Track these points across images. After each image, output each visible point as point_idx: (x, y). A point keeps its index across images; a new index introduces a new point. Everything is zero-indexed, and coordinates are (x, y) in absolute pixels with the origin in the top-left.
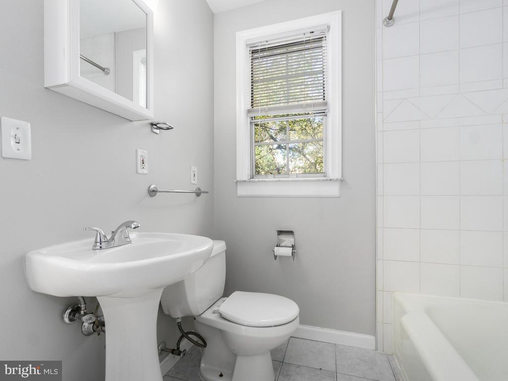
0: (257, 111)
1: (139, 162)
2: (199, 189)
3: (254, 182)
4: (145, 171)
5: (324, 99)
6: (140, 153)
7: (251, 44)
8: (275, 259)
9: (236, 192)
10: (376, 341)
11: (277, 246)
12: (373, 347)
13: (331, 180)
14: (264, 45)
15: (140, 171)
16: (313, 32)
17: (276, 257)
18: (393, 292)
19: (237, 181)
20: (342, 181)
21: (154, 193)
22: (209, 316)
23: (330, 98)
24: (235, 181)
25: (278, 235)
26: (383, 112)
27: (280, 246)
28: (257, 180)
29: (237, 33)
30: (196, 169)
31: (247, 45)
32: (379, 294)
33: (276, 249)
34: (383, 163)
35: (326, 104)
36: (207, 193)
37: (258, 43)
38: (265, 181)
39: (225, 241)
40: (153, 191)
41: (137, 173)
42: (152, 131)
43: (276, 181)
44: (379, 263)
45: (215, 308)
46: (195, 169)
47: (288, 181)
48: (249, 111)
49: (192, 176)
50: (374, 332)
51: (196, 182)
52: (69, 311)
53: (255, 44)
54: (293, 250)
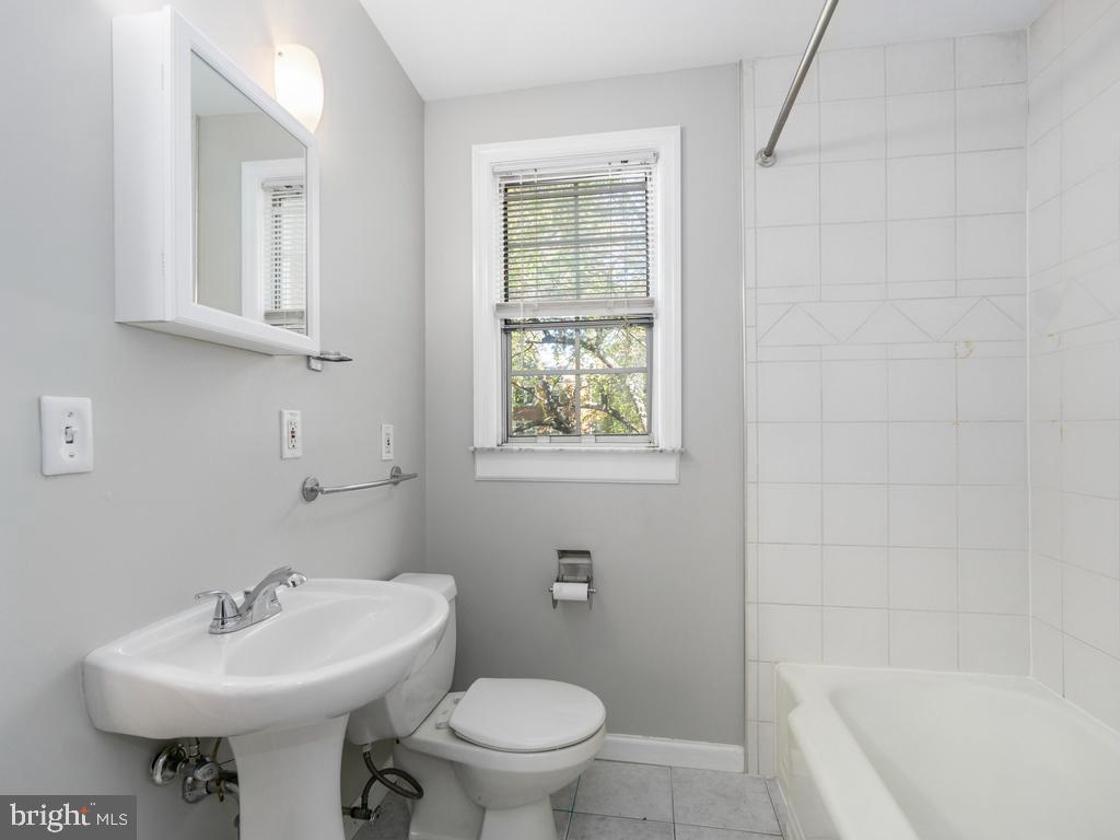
0: (516, 307)
1: (286, 434)
2: (398, 470)
3: (512, 451)
4: (298, 453)
5: (648, 294)
6: (287, 417)
7: (501, 173)
8: (555, 607)
9: (474, 471)
10: (746, 755)
11: (558, 581)
12: (740, 768)
13: (661, 451)
14: (529, 176)
15: (288, 453)
16: (626, 162)
17: (555, 602)
18: (776, 663)
19: (475, 449)
20: (683, 454)
21: (313, 494)
22: (429, 735)
23: (658, 291)
24: (471, 448)
25: (560, 558)
26: (756, 326)
27: (562, 581)
28: (515, 447)
29: (474, 148)
30: (391, 431)
31: (495, 174)
32: (751, 667)
33: (557, 586)
34: (757, 422)
35: (651, 303)
36: (415, 476)
37: (516, 171)
38: (533, 451)
39: (452, 574)
40: (312, 490)
41: (281, 457)
42: (309, 367)
43: (553, 452)
44: (750, 609)
45: (438, 717)
46: (388, 429)
47: (580, 452)
48: (499, 307)
49: (384, 443)
50: (742, 740)
51: (391, 456)
52: (161, 761)
53: (511, 172)
54: (589, 587)
